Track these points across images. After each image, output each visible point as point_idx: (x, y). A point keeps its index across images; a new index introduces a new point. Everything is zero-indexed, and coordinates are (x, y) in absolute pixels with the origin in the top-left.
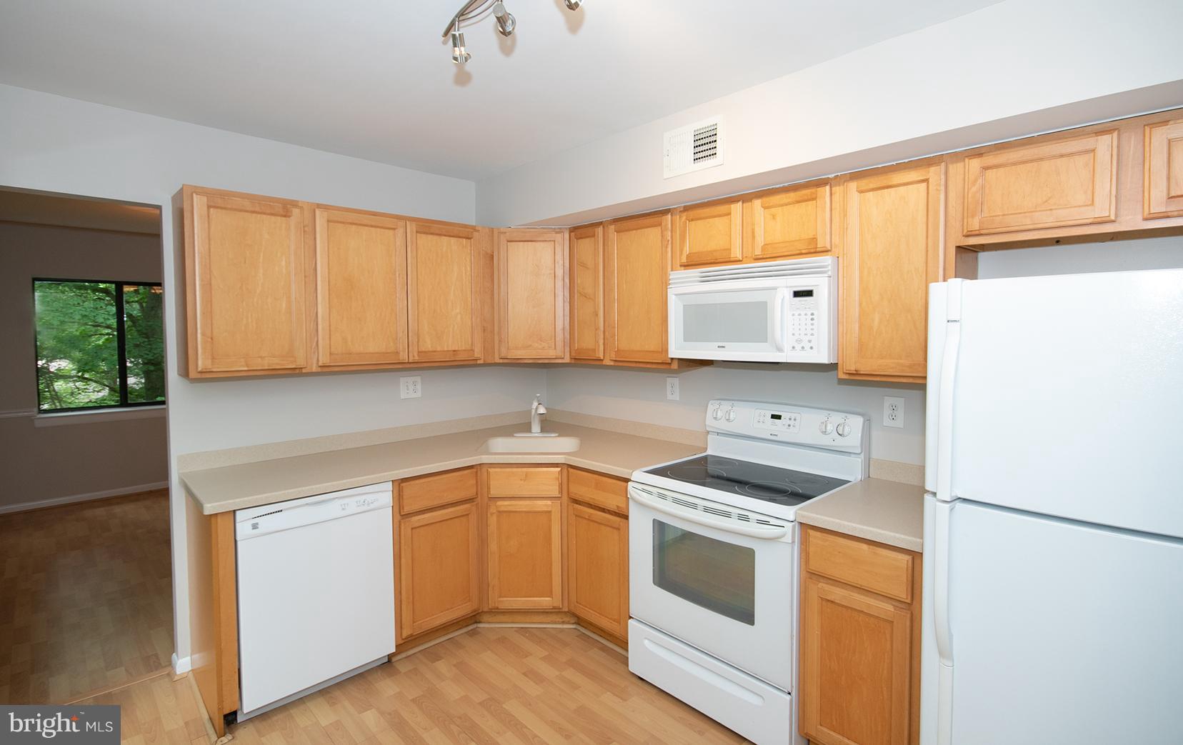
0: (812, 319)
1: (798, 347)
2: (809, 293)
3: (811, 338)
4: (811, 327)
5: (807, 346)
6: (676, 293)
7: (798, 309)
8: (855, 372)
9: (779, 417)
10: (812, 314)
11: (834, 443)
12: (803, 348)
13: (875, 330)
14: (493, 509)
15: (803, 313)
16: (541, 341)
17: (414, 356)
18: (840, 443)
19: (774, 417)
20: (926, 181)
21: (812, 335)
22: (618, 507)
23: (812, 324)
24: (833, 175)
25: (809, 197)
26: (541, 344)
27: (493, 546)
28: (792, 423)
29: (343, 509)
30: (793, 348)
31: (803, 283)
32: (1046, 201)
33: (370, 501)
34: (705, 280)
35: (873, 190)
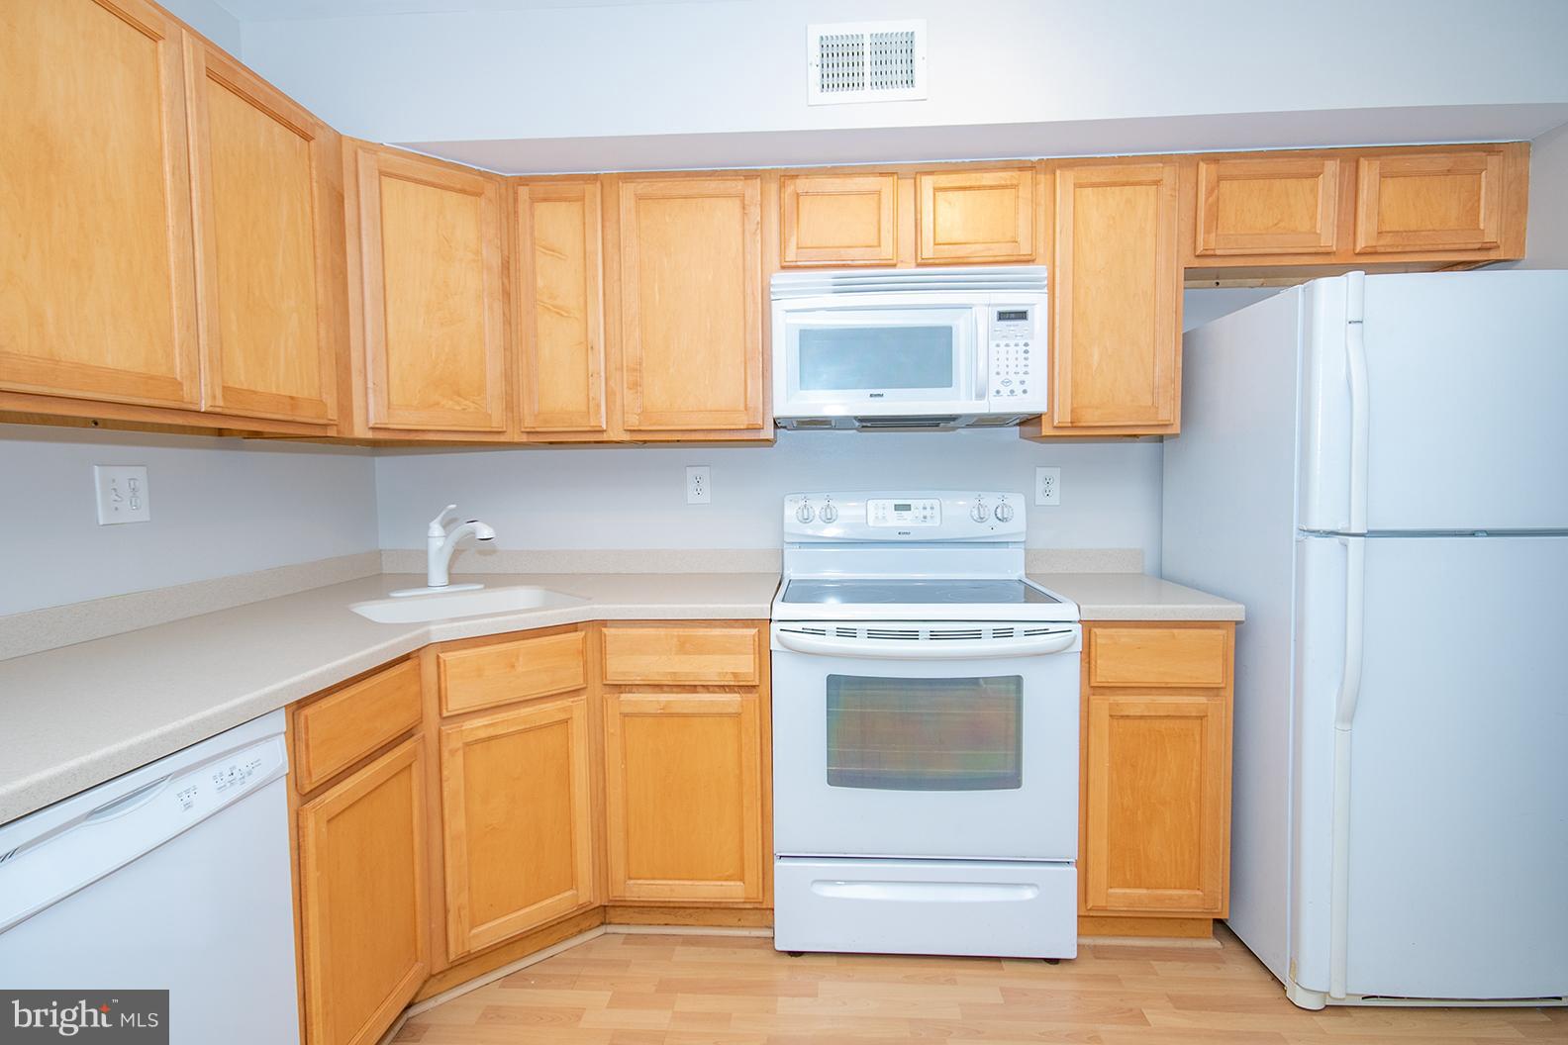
0: (1026, 352)
1: (1005, 391)
2: (1022, 315)
3: (1024, 377)
4: (1025, 362)
5: (1019, 389)
6: (788, 308)
7: (1004, 337)
8: (1070, 425)
9: (907, 507)
10: (1026, 345)
11: (992, 533)
12: (1012, 392)
13: (1094, 368)
14: (454, 742)
15: (1012, 344)
16: (459, 395)
17: (214, 397)
18: (1002, 529)
19: (897, 508)
20: (1157, 183)
21: (1026, 373)
22: (735, 675)
23: (1026, 359)
24: (1037, 158)
25: (1009, 183)
26: (459, 404)
27: (456, 823)
28: (928, 513)
29: (188, 806)
30: (998, 392)
31: (1012, 300)
32: (1276, 224)
33: (245, 770)
34: (841, 289)
35: (1093, 185)
